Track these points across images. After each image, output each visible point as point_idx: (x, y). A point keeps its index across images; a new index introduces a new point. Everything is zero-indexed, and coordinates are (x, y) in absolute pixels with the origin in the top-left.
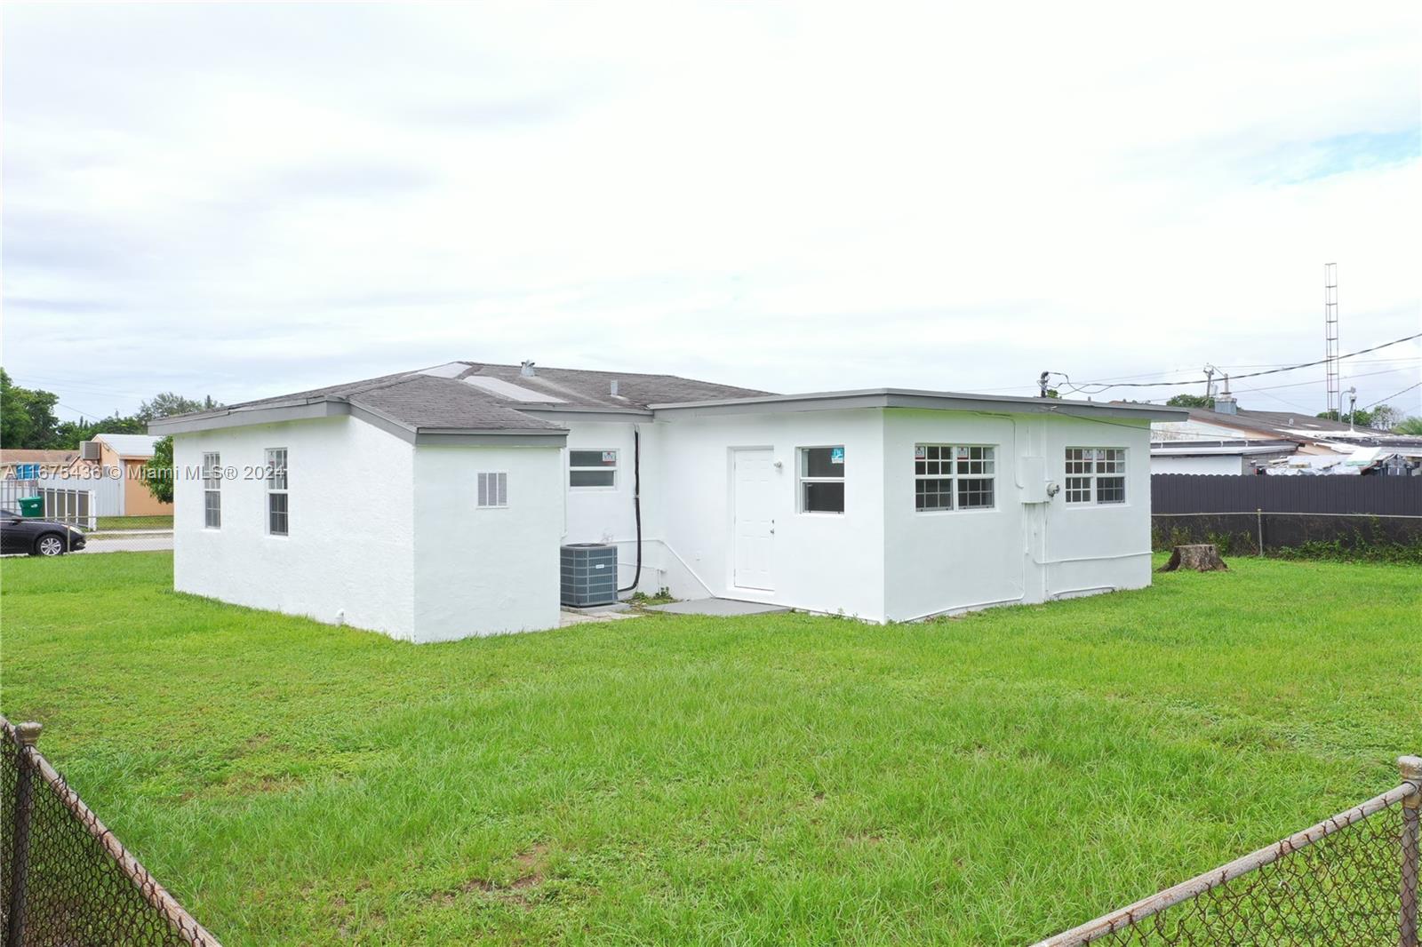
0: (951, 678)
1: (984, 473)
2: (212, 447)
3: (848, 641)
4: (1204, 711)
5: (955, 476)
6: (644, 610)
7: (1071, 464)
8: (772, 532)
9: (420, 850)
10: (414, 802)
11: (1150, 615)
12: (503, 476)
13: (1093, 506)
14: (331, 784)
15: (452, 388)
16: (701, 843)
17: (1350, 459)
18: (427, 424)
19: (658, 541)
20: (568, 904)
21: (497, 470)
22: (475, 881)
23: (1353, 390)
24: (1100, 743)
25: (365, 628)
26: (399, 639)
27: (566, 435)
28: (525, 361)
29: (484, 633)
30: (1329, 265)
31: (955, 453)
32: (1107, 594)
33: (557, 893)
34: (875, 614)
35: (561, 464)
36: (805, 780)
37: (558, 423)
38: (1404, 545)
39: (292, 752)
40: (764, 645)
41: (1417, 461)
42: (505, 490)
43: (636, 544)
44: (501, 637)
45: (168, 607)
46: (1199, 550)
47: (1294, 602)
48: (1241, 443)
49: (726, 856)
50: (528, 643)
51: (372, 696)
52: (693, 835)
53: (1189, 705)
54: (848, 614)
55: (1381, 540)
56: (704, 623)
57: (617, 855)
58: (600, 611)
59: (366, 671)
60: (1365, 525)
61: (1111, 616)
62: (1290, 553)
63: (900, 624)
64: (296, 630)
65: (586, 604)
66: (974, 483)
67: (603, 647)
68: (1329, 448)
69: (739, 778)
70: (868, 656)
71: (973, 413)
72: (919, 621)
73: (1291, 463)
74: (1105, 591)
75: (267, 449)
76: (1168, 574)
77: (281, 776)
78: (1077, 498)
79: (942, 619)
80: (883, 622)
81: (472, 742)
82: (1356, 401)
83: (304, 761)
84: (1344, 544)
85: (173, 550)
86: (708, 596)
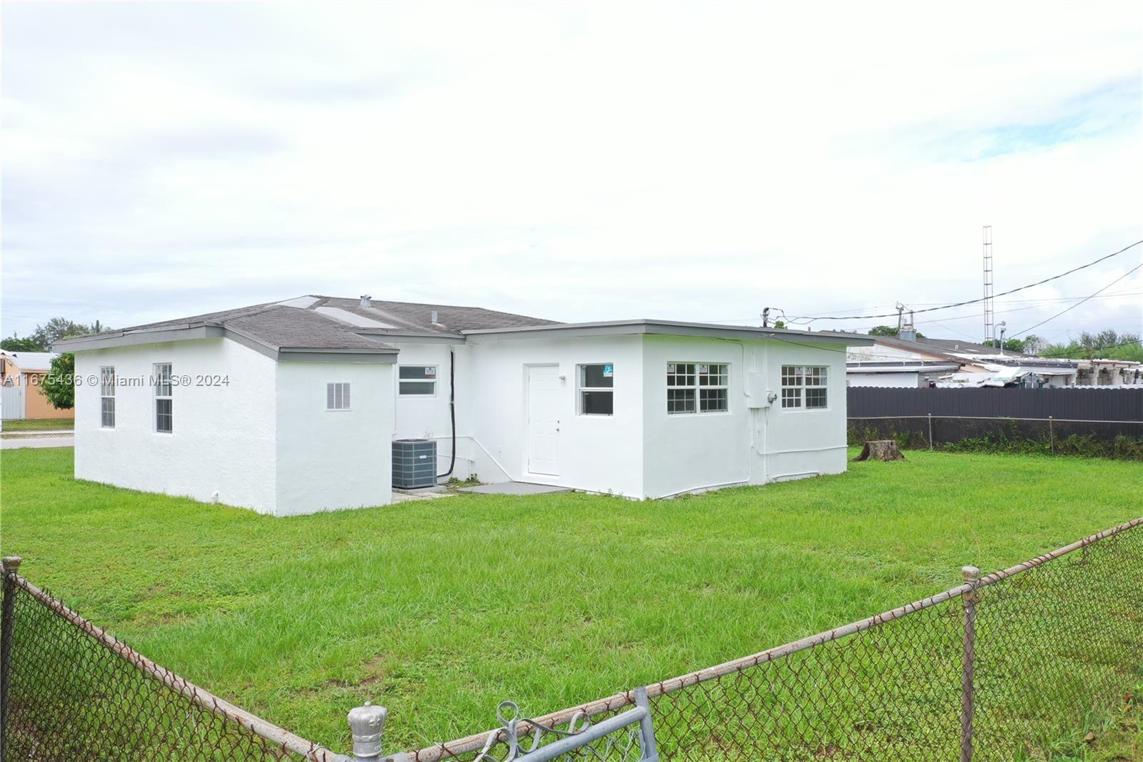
0: (690, 538)
1: (720, 384)
2: (108, 362)
3: (615, 513)
4: (872, 558)
5: (697, 387)
6: (458, 491)
7: (786, 378)
8: (558, 430)
9: (290, 662)
10: (283, 628)
11: (842, 492)
12: (347, 386)
13: (803, 410)
14: (218, 618)
15: (306, 316)
16: (500, 653)
17: (997, 376)
18: (286, 345)
19: (469, 437)
20: (402, 695)
21: (343, 381)
22: (333, 681)
23: (1004, 324)
24: (795, 581)
25: (236, 505)
26: (264, 513)
27: (397, 354)
28: (363, 295)
29: (331, 508)
30: (986, 227)
31: (698, 369)
32: (813, 477)
33: (393, 688)
34: (636, 492)
35: (391, 377)
36: (577, 609)
37: (390, 344)
38: (1035, 440)
39: (184, 597)
40: (550, 516)
41: (1047, 377)
42: (349, 397)
43: (452, 440)
44: (345, 512)
45: (71, 490)
46: (883, 445)
47: (951, 483)
48: (918, 364)
49: (519, 662)
50: (366, 515)
51: (245, 555)
52: (494, 648)
53: (862, 555)
54: (616, 493)
55: (1018, 437)
56: (504, 500)
57: (438, 661)
58: (423, 492)
59: (239, 538)
60: (1006, 426)
61: (813, 493)
62: (952, 447)
63: (655, 500)
64: (179, 507)
65: (411, 487)
66: (712, 393)
67: (425, 518)
68: (983, 367)
69: (529, 609)
70: (629, 522)
71: (711, 338)
72: (670, 498)
73: (954, 379)
74: (812, 476)
75: (154, 364)
76: (860, 463)
77: (177, 613)
78: (790, 405)
79: (687, 497)
80: (642, 499)
81: (326, 587)
82: (1005, 332)
83: (194, 602)
84: (992, 440)
85: (73, 447)
86: (508, 480)
